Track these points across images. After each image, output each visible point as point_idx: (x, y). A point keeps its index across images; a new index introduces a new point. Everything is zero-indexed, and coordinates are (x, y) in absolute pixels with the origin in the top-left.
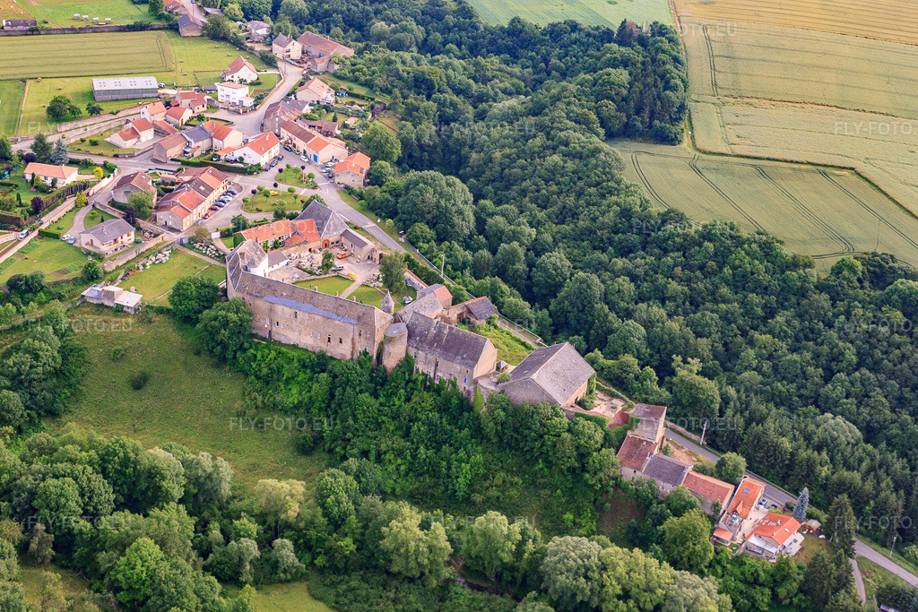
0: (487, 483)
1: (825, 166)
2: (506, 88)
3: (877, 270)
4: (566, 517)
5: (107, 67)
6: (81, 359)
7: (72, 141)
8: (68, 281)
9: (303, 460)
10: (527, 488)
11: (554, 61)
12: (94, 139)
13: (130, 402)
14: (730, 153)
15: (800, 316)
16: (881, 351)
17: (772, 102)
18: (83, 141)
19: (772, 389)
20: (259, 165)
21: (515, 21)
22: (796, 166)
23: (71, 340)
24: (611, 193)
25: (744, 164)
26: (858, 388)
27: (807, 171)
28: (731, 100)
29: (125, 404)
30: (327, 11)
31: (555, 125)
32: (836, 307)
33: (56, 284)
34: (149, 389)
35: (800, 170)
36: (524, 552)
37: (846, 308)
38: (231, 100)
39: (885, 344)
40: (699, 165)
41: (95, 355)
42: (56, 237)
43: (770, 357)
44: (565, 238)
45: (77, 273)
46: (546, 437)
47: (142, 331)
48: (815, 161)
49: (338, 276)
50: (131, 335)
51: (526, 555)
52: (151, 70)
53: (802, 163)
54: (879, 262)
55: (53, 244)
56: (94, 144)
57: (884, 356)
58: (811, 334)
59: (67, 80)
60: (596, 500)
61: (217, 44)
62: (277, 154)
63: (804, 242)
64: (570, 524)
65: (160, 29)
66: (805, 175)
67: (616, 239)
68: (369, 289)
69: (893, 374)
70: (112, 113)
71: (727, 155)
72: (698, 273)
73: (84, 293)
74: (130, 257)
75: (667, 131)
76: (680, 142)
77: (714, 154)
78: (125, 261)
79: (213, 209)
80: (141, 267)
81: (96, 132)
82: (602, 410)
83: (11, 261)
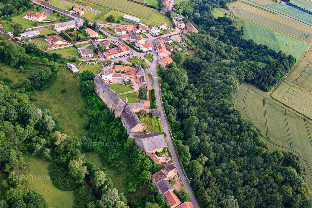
0: (117, 162)
1: (308, 118)
2: (233, 57)
3: (288, 159)
4: (130, 183)
5: (134, 13)
6: (55, 80)
7: (106, 27)
8: (67, 59)
9: (84, 130)
10: (126, 169)
11: (253, 55)
12: (111, 29)
13: (58, 95)
14: (280, 101)
15: (250, 161)
16: (266, 186)
17: (310, 92)
18: (108, 28)
19: (224, 179)
20: (143, 51)
21: (251, 40)
22: (298, 114)
23: (56, 74)
24: (225, 97)
25: (281, 107)
26: (249, 194)
27: (300, 117)
28: (297, 86)
29: (57, 95)
30: (204, 19)
31: (230, 72)
32: (264, 164)
33: (64, 59)
34: (64, 94)
35: (298, 116)
36: (103, 188)
37: (266, 166)
38: (154, 32)
39: (269, 185)
40: (267, 101)
41: (59, 80)
42: (76, 48)
43: (230, 169)
44: (202, 104)
45: (71, 58)
46: (136, 158)
47: (72, 79)
48: (306, 115)
49: (131, 87)
50: (69, 79)
51: (103, 189)
52: (144, 18)
53: (301, 114)
54: (291, 157)
55: (74, 49)
56: (110, 30)
57: (266, 189)
58: (249, 169)
59: (122, 13)
60: (140, 183)
61: (166, 17)
62: (151, 50)
63: (277, 139)
64: (129, 186)
65: (156, 9)
66: (299, 118)
67: (215, 111)
68: (135, 94)
69: (264, 196)
70: (122, 24)
71: (279, 102)
72: (229, 133)
73: (67, 64)
74: (87, 60)
75: (264, 87)
76: (267, 92)
77: (275, 99)
78: (86, 60)
79: (120, 57)
80: (87, 63)
81: (113, 27)
82: (163, 159)
83: (60, 49)
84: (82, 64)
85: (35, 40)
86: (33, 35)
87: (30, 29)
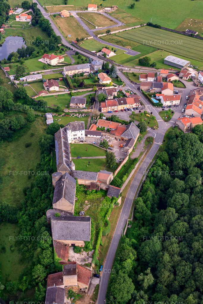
4: (24, 277)
6: (26, 131)
7: (131, 72)
12: (136, 74)
13: (22, 149)
18: (133, 73)
20: (162, 105)
23: (30, 124)
29: (20, 149)
38: (200, 80)
42: (71, 96)
49: (107, 151)
50: (39, 132)
56: (134, 75)
70: (157, 69)
73: (46, 114)
74: (75, 111)
78: (72, 111)
79: (122, 110)
80: (72, 115)
81: (141, 72)
82: (79, 257)
83: (52, 96)
84: (65, 115)
85: (32, 85)
86: (33, 79)
87: (35, 72)
